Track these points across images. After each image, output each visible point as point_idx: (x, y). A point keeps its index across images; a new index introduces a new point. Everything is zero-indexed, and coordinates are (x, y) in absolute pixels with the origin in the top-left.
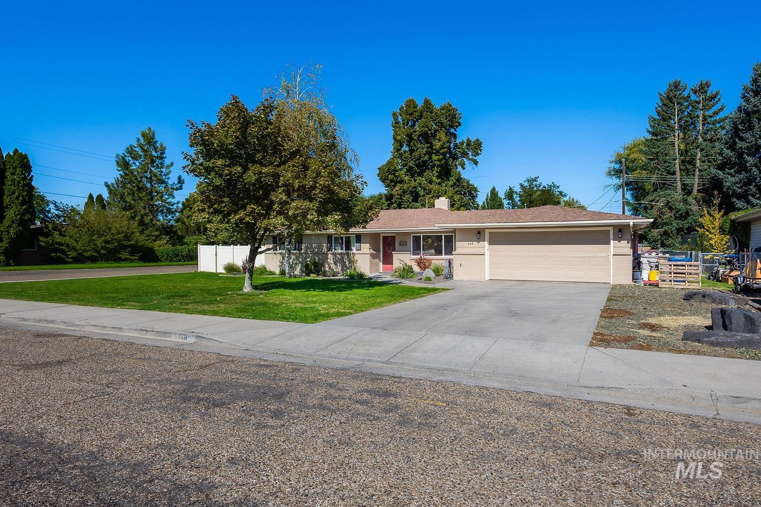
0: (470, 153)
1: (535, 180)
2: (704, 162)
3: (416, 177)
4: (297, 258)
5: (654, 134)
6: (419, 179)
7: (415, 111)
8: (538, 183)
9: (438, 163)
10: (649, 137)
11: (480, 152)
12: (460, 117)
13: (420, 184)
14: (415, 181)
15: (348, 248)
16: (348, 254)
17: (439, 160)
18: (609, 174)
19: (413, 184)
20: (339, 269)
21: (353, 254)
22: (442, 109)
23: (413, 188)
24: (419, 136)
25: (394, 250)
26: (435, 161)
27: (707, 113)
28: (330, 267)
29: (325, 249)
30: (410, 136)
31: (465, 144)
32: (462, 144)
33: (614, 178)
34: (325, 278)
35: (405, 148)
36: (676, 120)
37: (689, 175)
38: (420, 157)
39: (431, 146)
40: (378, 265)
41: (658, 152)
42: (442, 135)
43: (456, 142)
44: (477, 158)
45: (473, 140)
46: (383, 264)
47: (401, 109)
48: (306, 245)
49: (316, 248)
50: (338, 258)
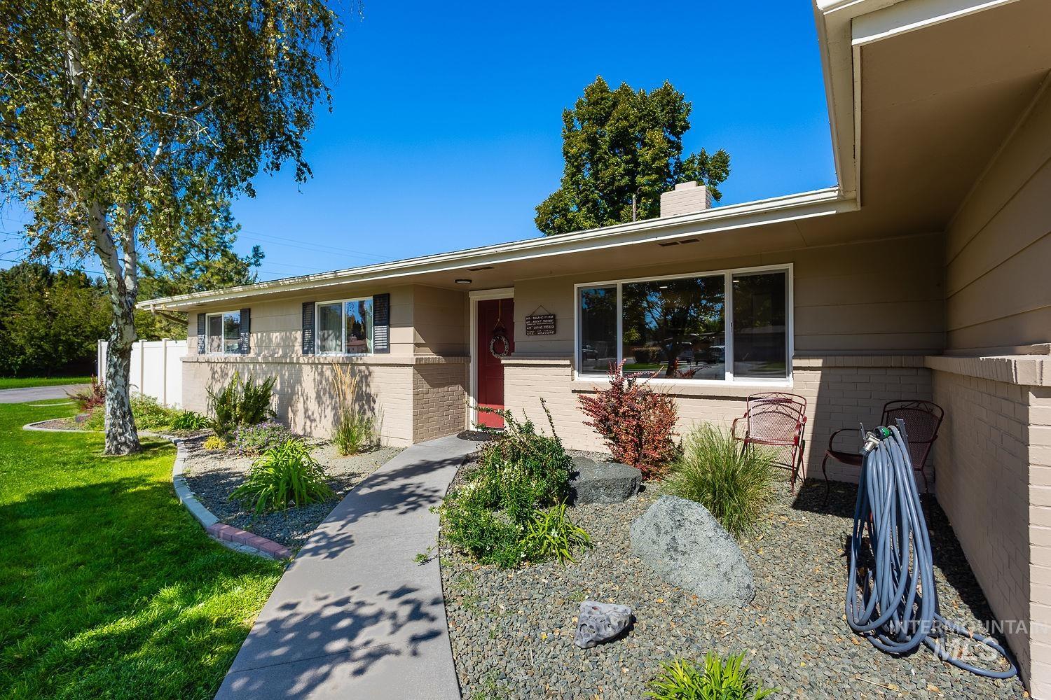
0: (706, 179)
7: (602, 99)
11: (724, 175)
12: (689, 112)
16: (352, 366)
21: (370, 364)
22: (653, 95)
29: (299, 349)
30: (593, 141)
31: (697, 162)
32: (692, 162)
38: (613, 180)
39: (634, 159)
43: (679, 156)
45: (711, 154)
46: (479, 401)
47: (580, 105)
48: (259, 335)
49: (279, 345)
50: (327, 381)
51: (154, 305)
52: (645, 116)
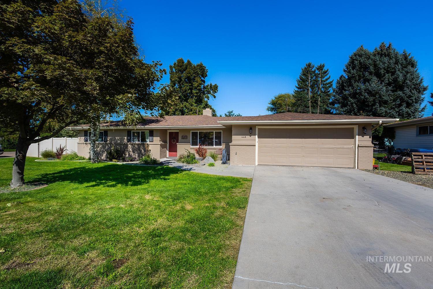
0: (212, 92)
1: (232, 112)
2: (322, 102)
3: (183, 102)
4: (104, 147)
5: (298, 88)
6: (185, 103)
7: (183, 65)
8: (233, 114)
9: (196, 94)
10: (297, 89)
11: (217, 91)
12: (207, 71)
13: (185, 106)
14: (183, 104)
15: (144, 140)
16: (143, 145)
17: (196, 93)
18: (268, 110)
19: (181, 105)
20: (136, 156)
21: (148, 144)
22: (197, 66)
23: (181, 108)
24: (185, 78)
25: (178, 142)
26: (194, 93)
27: (323, 79)
28: (129, 154)
29: (125, 141)
30: (180, 78)
32: (208, 86)
33: (270, 111)
34: (125, 163)
35: (177, 86)
36: (309, 82)
37: (315, 108)
38: (186, 91)
39: (192, 85)
40: (165, 152)
41: (301, 97)
42: (198, 79)
43: (204, 85)
44: (215, 94)
45: (213, 84)
46: (169, 152)
47: (175, 64)
48: (111, 137)
49: (118, 140)
50: (136, 147)
51: (72, 128)
52: (195, 73)
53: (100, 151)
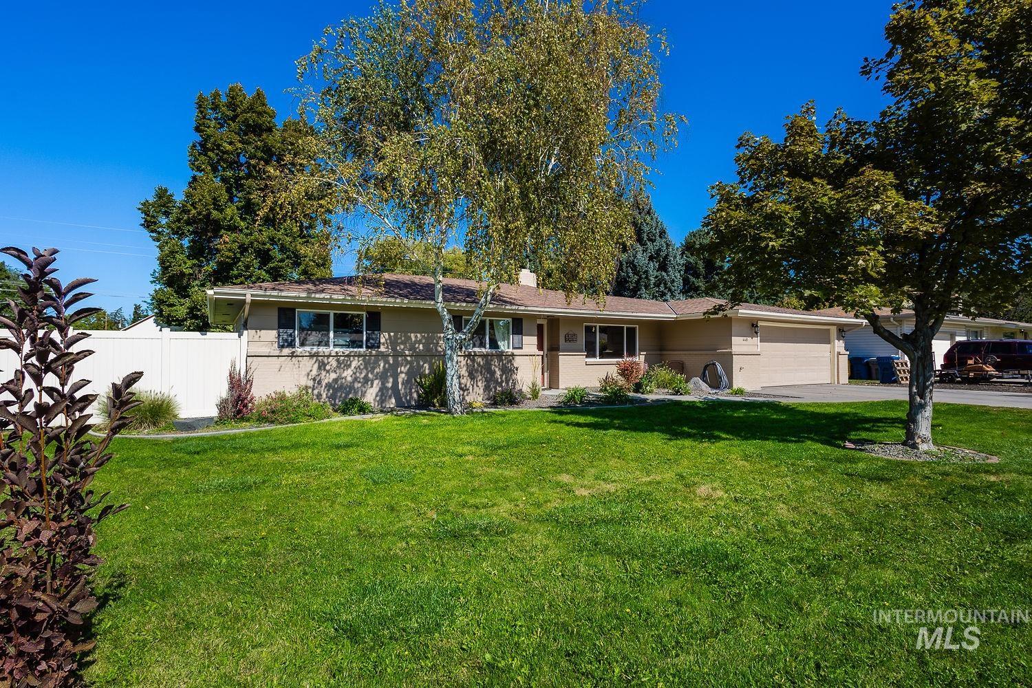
25: (558, 350)
48: (392, 334)
49: (420, 342)
50: (479, 364)
53: (355, 379)
